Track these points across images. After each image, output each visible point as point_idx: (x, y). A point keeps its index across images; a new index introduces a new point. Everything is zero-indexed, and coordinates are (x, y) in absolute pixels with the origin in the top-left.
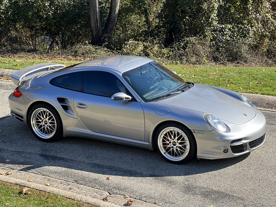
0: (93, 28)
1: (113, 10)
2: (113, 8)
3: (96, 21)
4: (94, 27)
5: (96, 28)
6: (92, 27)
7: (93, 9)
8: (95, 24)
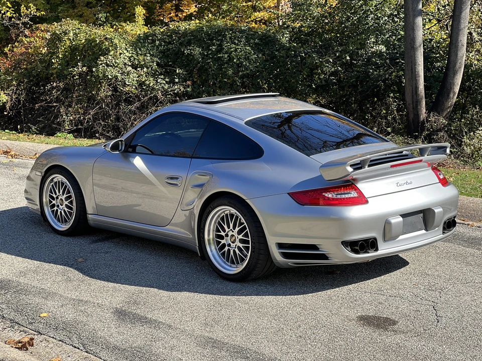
0: (409, 104)
1: (451, 70)
2: (451, 66)
3: (414, 92)
4: (411, 103)
5: (414, 105)
6: (407, 103)
7: (410, 68)
8: (413, 96)
